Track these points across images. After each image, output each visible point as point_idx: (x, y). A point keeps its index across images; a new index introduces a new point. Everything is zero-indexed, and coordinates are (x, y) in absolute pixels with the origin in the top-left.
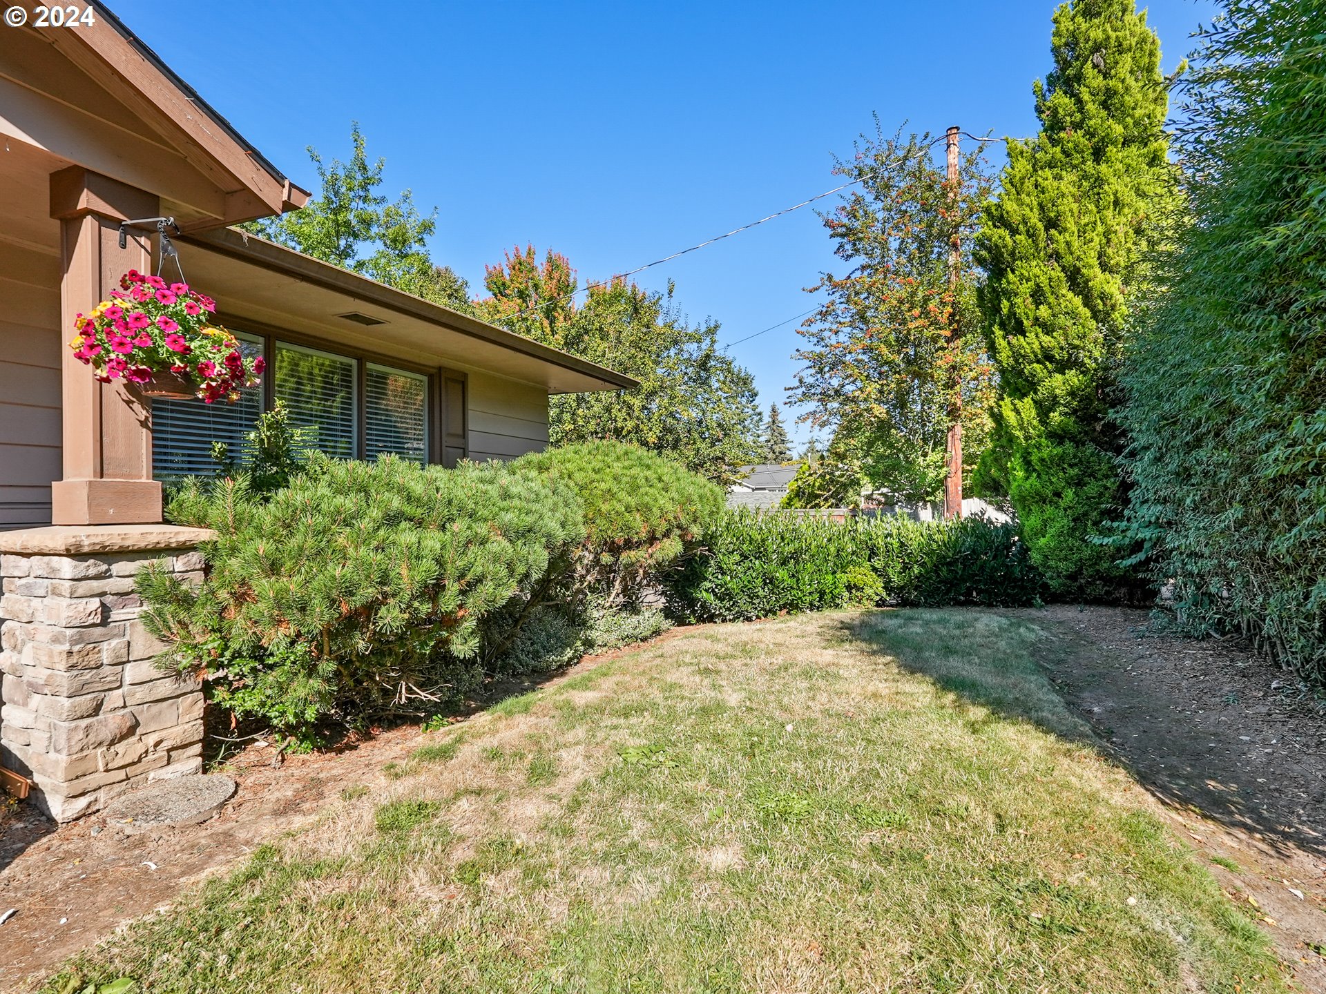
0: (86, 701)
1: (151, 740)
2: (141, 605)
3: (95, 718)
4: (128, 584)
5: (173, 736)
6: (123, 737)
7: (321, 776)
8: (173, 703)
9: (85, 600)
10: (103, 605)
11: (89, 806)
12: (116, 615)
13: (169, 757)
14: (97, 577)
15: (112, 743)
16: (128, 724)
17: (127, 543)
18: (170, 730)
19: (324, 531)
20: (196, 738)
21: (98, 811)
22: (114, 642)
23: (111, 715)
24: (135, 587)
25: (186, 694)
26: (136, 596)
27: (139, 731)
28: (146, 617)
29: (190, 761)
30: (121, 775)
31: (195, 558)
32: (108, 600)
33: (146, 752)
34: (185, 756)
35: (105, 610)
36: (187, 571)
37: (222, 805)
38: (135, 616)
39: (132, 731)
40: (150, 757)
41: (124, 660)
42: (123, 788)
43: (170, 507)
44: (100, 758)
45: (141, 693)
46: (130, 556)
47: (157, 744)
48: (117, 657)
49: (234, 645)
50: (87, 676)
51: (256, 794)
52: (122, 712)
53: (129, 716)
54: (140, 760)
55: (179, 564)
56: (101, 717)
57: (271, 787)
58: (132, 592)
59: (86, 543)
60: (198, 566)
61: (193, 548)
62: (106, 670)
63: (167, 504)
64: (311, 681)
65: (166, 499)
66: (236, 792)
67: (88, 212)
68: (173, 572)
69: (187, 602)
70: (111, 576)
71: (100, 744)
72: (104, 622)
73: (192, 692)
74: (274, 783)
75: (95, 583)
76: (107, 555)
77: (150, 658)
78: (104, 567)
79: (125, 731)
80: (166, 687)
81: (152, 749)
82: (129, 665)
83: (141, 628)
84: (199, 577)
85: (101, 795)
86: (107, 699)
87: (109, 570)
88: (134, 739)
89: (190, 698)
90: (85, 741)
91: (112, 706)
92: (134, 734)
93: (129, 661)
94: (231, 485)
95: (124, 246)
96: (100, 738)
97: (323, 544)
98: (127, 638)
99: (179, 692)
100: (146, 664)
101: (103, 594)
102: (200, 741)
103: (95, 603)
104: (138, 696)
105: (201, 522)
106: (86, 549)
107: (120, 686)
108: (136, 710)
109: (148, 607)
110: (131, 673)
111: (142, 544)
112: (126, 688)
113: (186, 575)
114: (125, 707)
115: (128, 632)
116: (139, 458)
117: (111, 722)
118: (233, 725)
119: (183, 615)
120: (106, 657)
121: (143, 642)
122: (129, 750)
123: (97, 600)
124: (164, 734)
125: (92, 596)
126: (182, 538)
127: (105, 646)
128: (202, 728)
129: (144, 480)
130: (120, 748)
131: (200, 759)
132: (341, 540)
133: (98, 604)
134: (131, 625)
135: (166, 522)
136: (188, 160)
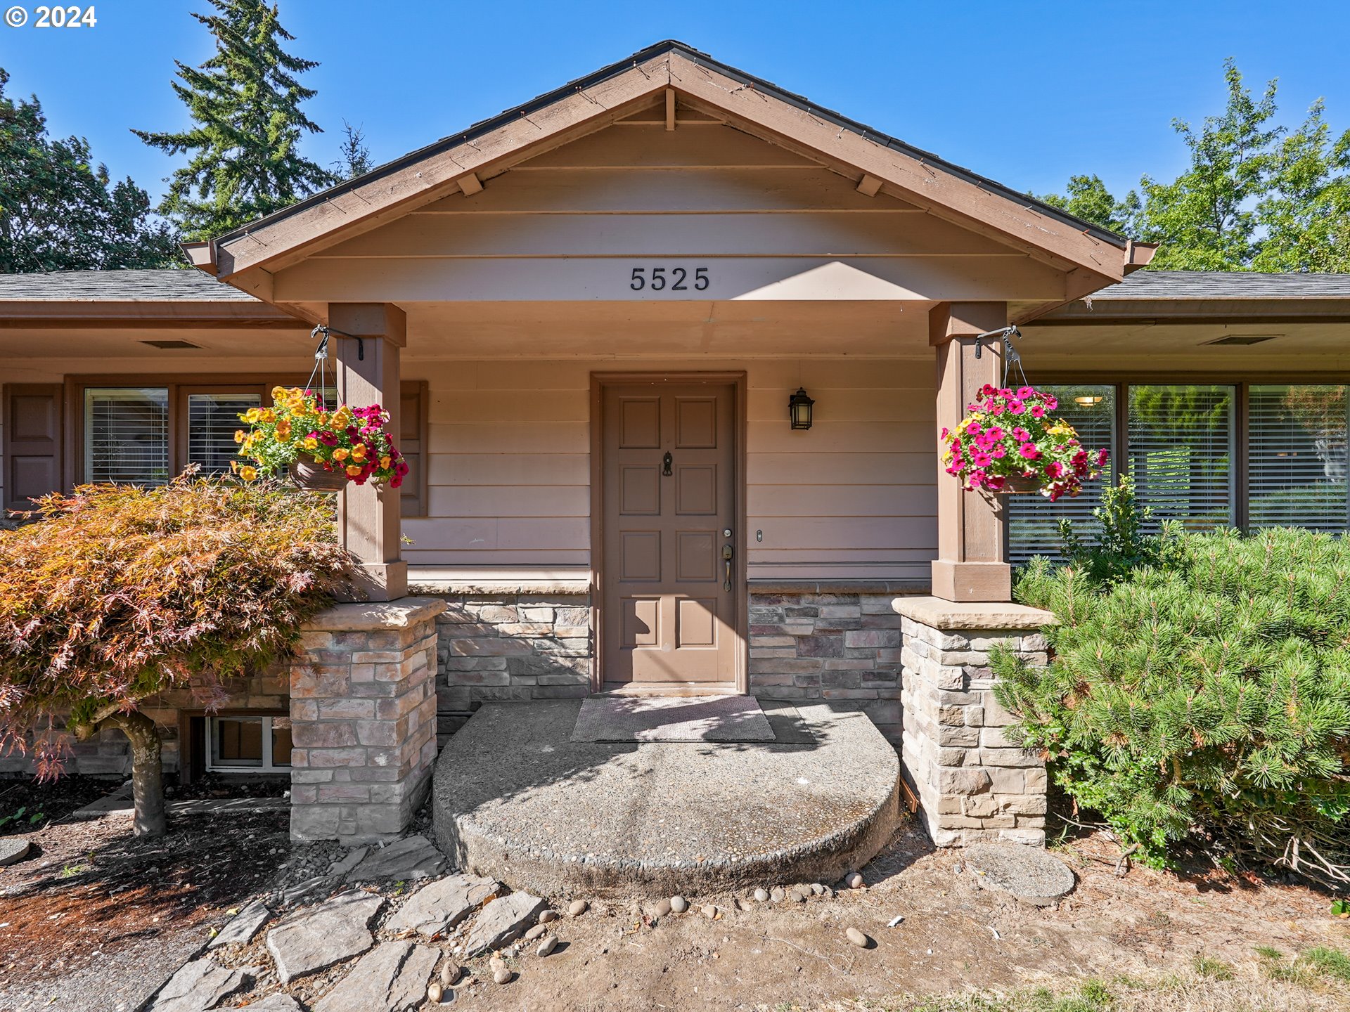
0: (952, 753)
1: (1002, 801)
2: (993, 678)
3: (959, 769)
4: (983, 658)
5: (1020, 803)
6: (979, 792)
7: (1172, 915)
8: (1019, 773)
9: (951, 668)
10: (964, 673)
11: (954, 840)
12: (974, 683)
13: (1017, 821)
14: (960, 650)
15: (971, 794)
16: (983, 781)
17: (982, 623)
18: (1017, 797)
19: (1173, 643)
20: (1040, 812)
21: (961, 847)
22: (973, 707)
23: (970, 769)
24: (988, 661)
25: (1030, 767)
26: (990, 669)
27: (992, 789)
28: (996, 690)
29: (1034, 832)
30: (978, 823)
31: (1039, 640)
32: (968, 669)
33: (998, 810)
34: (1030, 825)
35: (966, 678)
36: (1031, 651)
37: (1060, 898)
38: (988, 687)
39: (986, 787)
40: (1000, 816)
41: (981, 724)
42: (980, 835)
43: (1018, 587)
44: (962, 804)
45: (993, 757)
46: (985, 633)
47: (1007, 806)
48: (975, 721)
49: (1075, 737)
50: (954, 732)
51: (1095, 901)
52: (979, 769)
53: (983, 774)
54: (992, 816)
55: (1025, 643)
56: (963, 768)
57: (1111, 900)
58: (986, 665)
59: (952, 621)
60: (1042, 648)
61: (1037, 630)
62: (967, 730)
63: (1016, 584)
64: (1158, 805)
65: (1015, 579)
66: (1074, 889)
67: (953, 337)
68: (1019, 651)
69: (1031, 682)
70: (970, 650)
71: (962, 792)
72: (966, 689)
73: (1036, 766)
74: (1115, 897)
75: (958, 654)
76: (968, 632)
77: (1001, 727)
78: (965, 642)
79: (981, 786)
80: (1014, 757)
81: (1001, 809)
82: (983, 730)
83: (993, 699)
84: (1043, 657)
85: (963, 833)
86: (967, 754)
87: (968, 645)
88: (988, 795)
89: (1035, 772)
90: (952, 786)
91: (971, 762)
92: (988, 791)
93: (984, 726)
94: (1071, 576)
95: (979, 356)
96: (963, 787)
97: (1171, 658)
98: (982, 705)
99: (1025, 764)
100: (997, 731)
101: (964, 665)
102: (1044, 815)
103: (958, 672)
104: (991, 758)
105: (1044, 604)
106: (952, 626)
107: (977, 747)
108: (990, 770)
109: (999, 681)
110: (987, 737)
111: (993, 625)
112: (981, 749)
113: (1032, 655)
114: (981, 765)
115: (983, 700)
116: (992, 542)
117: (971, 777)
118: (1076, 811)
119: (1027, 693)
120: (967, 720)
121: (995, 713)
122: (984, 803)
123: (960, 669)
124: (1011, 799)
125: (957, 665)
126: (1027, 621)
127: (965, 709)
128: (1045, 803)
129: (996, 563)
130: (978, 799)
131: (1043, 833)
132: (1195, 655)
133: (961, 673)
134: (986, 694)
135: (1014, 601)
136: (1031, 256)
